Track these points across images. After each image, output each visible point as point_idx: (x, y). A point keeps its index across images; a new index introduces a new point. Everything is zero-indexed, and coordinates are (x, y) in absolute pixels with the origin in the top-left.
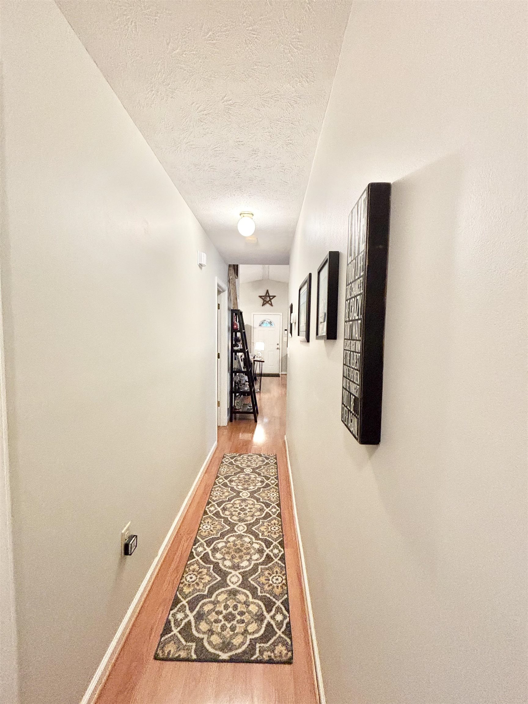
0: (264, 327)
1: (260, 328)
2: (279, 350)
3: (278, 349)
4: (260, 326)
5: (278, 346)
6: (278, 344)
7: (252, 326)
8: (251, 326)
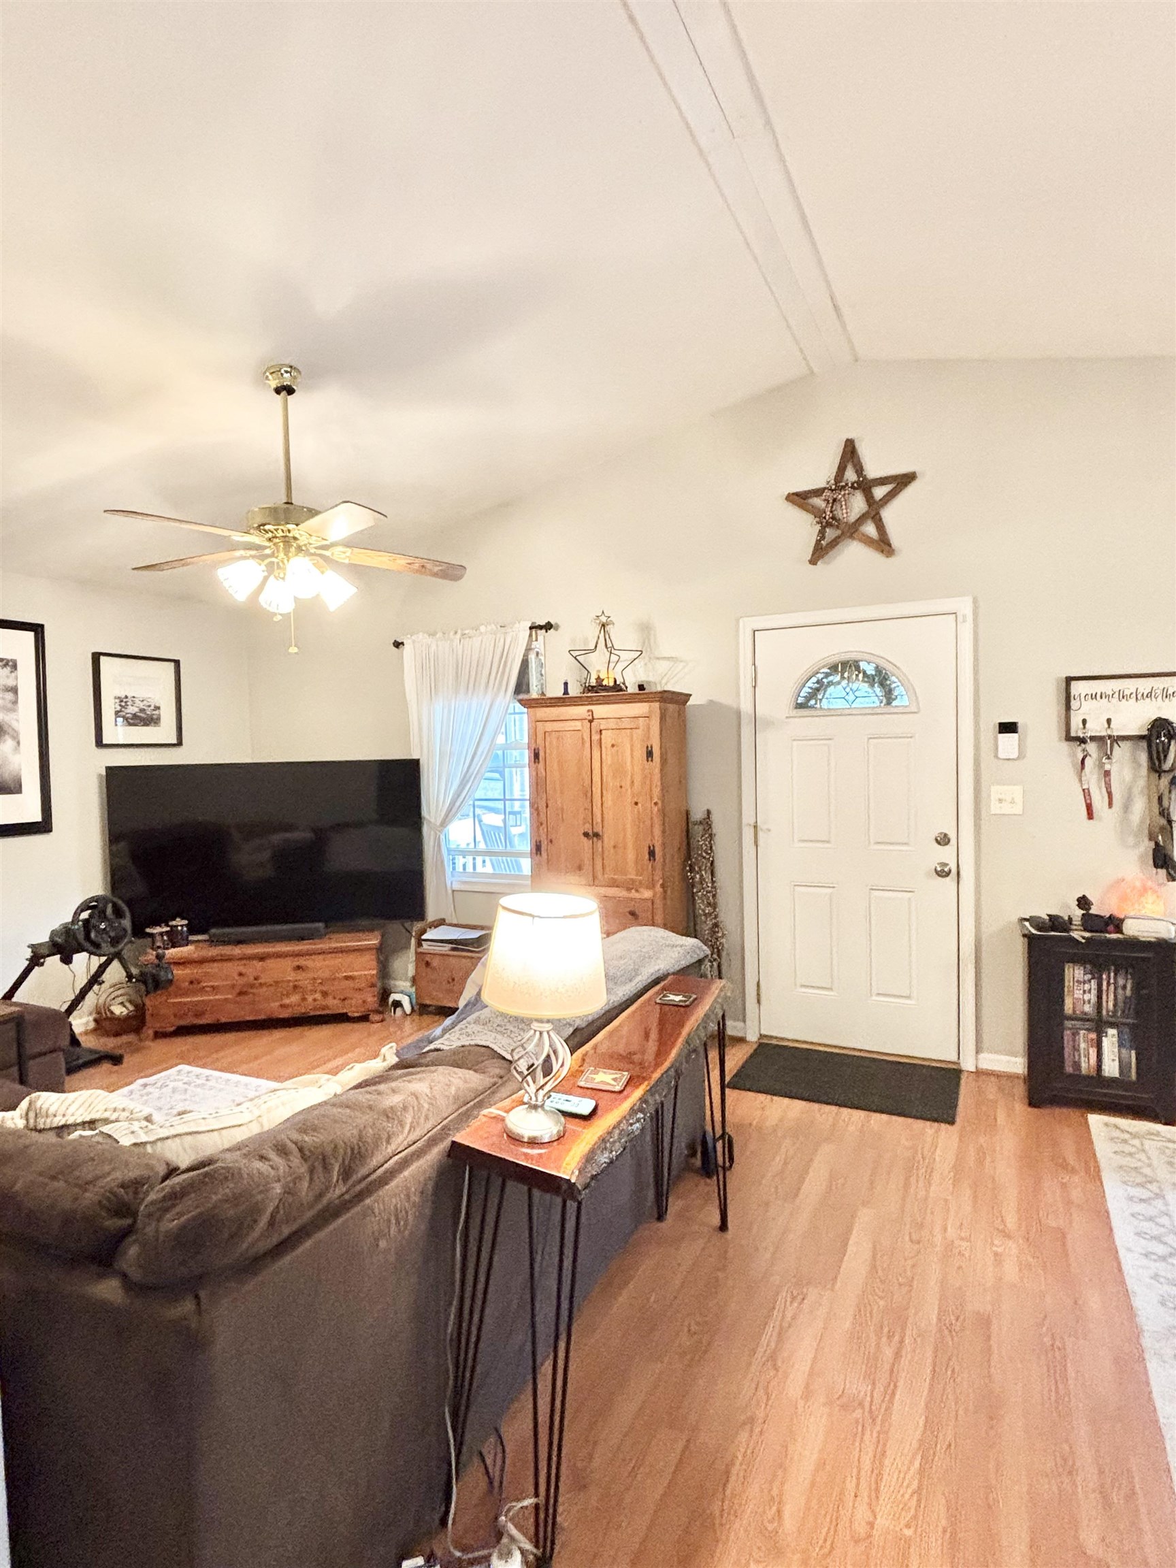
0: (831, 713)
1: (806, 724)
2: (950, 882)
3: (943, 873)
4: (800, 706)
5: (946, 855)
6: (943, 840)
7: (746, 706)
8: (738, 714)
